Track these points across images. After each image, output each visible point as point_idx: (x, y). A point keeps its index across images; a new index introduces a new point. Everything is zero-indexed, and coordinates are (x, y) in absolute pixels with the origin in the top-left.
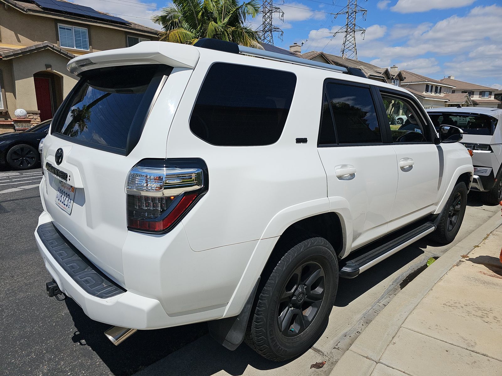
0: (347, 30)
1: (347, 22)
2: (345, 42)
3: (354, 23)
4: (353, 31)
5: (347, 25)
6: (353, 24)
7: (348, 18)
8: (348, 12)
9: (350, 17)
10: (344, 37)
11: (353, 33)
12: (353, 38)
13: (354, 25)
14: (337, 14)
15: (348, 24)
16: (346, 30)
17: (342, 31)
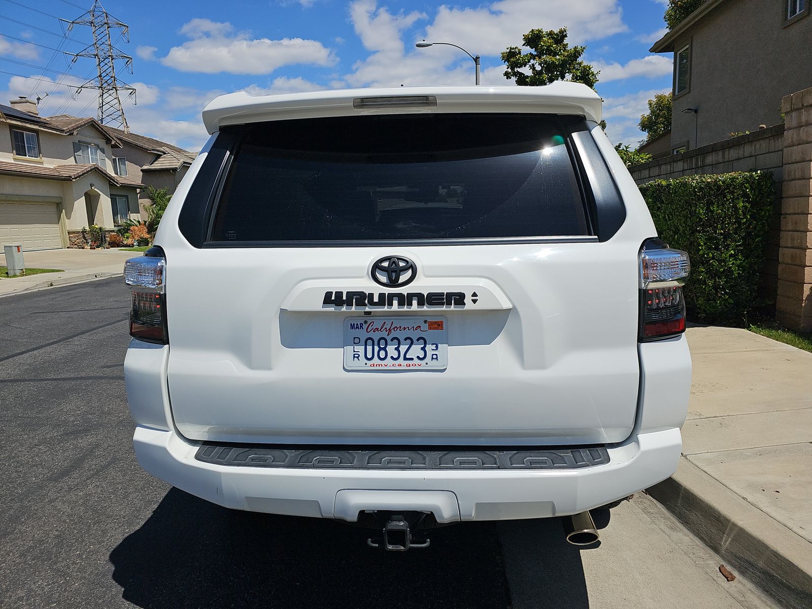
0: (102, 85)
1: (99, 72)
2: (103, 106)
3: (111, 74)
4: (114, 88)
5: (100, 76)
6: (112, 77)
7: (99, 65)
8: (97, 55)
9: (102, 64)
10: (99, 96)
11: (114, 91)
12: (116, 101)
13: (113, 79)
14: (77, 55)
15: (101, 74)
16: (99, 86)
17: (92, 86)
